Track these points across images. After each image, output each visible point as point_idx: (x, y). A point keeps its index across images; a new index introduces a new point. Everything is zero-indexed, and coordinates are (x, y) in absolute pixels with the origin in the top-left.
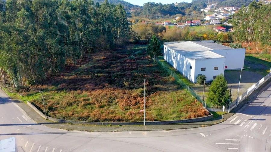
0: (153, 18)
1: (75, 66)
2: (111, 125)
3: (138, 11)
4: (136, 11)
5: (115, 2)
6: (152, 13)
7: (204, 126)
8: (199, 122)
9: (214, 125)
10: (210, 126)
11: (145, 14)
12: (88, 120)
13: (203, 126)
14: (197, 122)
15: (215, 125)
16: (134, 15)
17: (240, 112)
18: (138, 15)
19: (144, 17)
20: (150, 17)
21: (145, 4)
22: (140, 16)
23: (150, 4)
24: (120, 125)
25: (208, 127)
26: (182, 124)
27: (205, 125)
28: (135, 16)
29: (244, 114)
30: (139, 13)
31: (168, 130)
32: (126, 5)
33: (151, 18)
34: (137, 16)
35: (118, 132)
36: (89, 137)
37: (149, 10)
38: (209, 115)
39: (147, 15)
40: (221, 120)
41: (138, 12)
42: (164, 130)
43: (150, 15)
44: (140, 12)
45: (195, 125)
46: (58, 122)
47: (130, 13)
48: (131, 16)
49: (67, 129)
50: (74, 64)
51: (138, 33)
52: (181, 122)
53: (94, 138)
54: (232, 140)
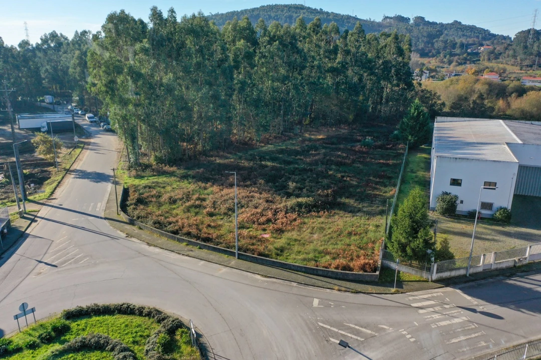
0: (531, 66)
1: (256, 144)
2: (187, 245)
3: (499, 48)
4: (495, 49)
5: (452, 30)
6: (531, 54)
7: (339, 290)
8: (339, 279)
9: (364, 293)
10: (354, 292)
11: (514, 56)
12: (165, 229)
13: (337, 288)
14: (336, 279)
15: (366, 295)
16: (486, 57)
17: (460, 289)
18: (497, 58)
19: (509, 63)
20: (526, 64)
21: (519, 33)
22: (501, 60)
23: (531, 32)
24: (200, 248)
25: (347, 294)
26: (303, 274)
27: (343, 289)
28: (489, 59)
29: (465, 293)
30: (500, 54)
31: (266, 276)
32: (477, 34)
33: (527, 66)
34: (493, 61)
35: (187, 258)
36: (139, 253)
37: (526, 47)
38: (369, 272)
39: (518, 58)
40: (392, 289)
41: (499, 51)
42: (258, 274)
43: (526, 59)
44: (502, 51)
45: (324, 283)
46: (128, 222)
47: (477, 54)
48: (479, 60)
49: (127, 234)
50: (257, 141)
51: (439, 96)
52: (303, 270)
53: (145, 256)
54: (360, 328)
